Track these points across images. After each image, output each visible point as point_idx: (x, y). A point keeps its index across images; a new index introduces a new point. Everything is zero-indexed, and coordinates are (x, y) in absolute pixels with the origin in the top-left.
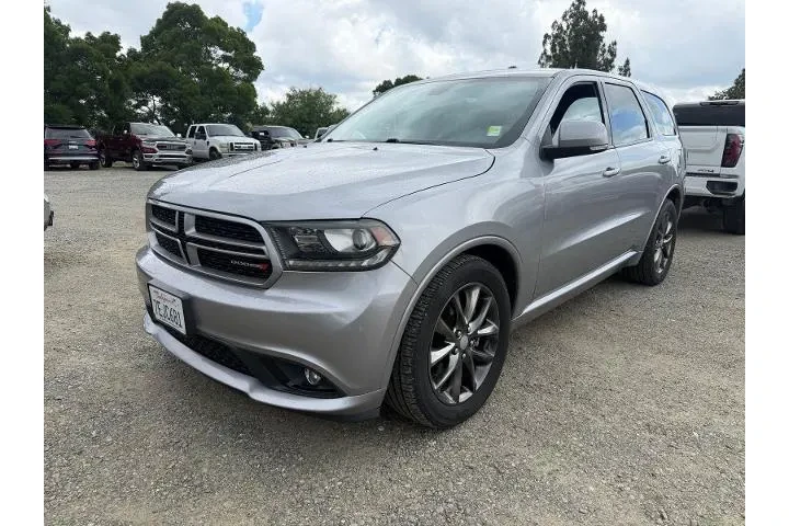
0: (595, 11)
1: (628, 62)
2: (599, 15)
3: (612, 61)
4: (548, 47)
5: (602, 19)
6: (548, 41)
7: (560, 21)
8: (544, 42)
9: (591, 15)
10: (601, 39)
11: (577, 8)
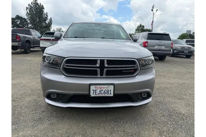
0: (40, 3)
1: (51, 18)
2: (42, 5)
3: (47, 17)
4: (28, 11)
5: (43, 6)
6: (28, 9)
7: (30, 4)
8: (27, 10)
9: (39, 4)
10: (43, 11)
11: (35, 2)
